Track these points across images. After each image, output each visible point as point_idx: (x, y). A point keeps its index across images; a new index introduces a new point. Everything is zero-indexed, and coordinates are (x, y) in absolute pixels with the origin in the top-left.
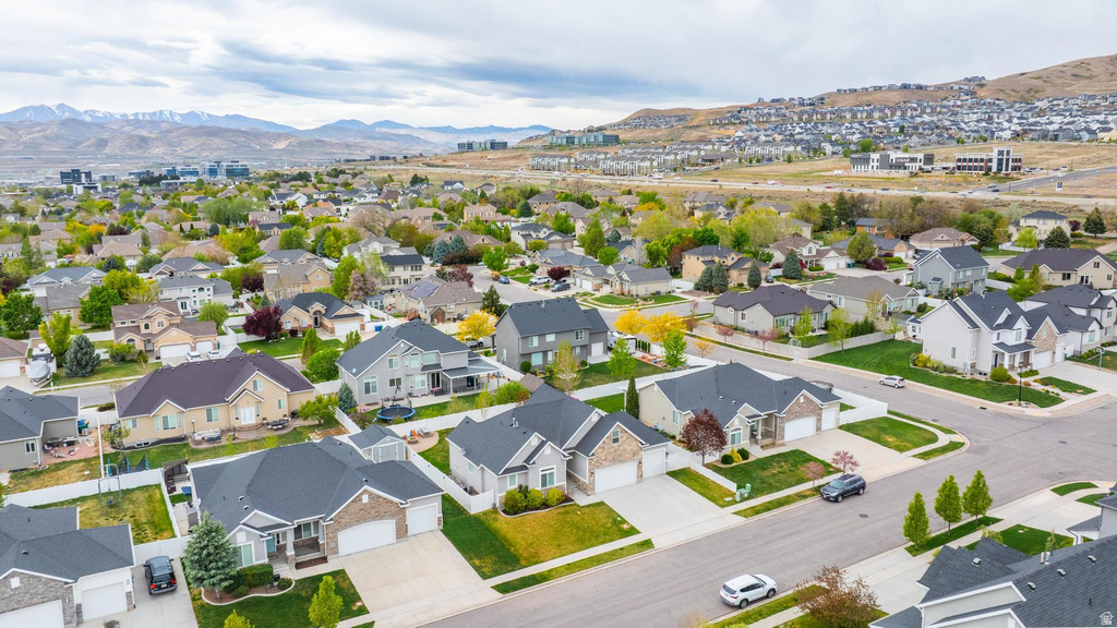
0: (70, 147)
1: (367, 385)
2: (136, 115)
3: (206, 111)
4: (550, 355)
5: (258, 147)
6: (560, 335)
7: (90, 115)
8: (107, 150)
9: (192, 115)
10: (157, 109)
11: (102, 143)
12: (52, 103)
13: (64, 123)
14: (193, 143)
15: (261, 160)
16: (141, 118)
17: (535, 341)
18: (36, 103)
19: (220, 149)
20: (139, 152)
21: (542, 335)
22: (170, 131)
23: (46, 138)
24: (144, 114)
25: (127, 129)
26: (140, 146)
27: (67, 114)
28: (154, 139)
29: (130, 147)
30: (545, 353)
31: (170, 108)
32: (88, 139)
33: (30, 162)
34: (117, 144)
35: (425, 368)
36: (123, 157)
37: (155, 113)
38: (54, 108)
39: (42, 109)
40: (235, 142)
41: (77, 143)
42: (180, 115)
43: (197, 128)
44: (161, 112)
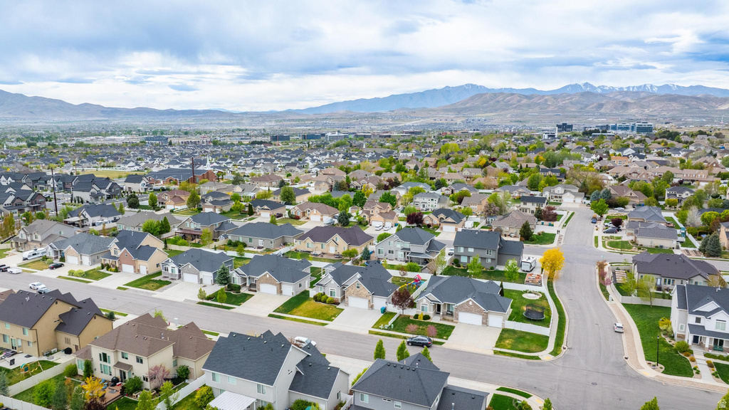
0: (582, 109)
1: (379, 250)
2: (628, 88)
3: (676, 84)
4: (471, 259)
5: (705, 109)
6: (478, 250)
7: (601, 89)
8: (602, 111)
9: (667, 86)
10: (642, 84)
11: (601, 106)
12: (581, 83)
13: (584, 94)
14: (658, 106)
15: (704, 117)
16: (631, 89)
17: (462, 250)
18: (573, 83)
19: (675, 110)
20: (620, 112)
21: (466, 248)
22: (644, 98)
23: (571, 103)
24: (633, 87)
25: (619, 97)
26: (622, 108)
27: (588, 89)
28: (632, 103)
29: (616, 108)
30: (469, 257)
31: (650, 83)
32: (593, 103)
33: (558, 117)
34: (609, 107)
35: (404, 249)
36: (610, 115)
37: (640, 87)
38: (582, 85)
39: (576, 86)
40: (687, 105)
41: (587, 106)
42: (657, 87)
43: (663, 96)
44: (645, 85)
